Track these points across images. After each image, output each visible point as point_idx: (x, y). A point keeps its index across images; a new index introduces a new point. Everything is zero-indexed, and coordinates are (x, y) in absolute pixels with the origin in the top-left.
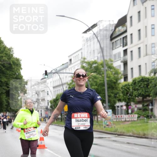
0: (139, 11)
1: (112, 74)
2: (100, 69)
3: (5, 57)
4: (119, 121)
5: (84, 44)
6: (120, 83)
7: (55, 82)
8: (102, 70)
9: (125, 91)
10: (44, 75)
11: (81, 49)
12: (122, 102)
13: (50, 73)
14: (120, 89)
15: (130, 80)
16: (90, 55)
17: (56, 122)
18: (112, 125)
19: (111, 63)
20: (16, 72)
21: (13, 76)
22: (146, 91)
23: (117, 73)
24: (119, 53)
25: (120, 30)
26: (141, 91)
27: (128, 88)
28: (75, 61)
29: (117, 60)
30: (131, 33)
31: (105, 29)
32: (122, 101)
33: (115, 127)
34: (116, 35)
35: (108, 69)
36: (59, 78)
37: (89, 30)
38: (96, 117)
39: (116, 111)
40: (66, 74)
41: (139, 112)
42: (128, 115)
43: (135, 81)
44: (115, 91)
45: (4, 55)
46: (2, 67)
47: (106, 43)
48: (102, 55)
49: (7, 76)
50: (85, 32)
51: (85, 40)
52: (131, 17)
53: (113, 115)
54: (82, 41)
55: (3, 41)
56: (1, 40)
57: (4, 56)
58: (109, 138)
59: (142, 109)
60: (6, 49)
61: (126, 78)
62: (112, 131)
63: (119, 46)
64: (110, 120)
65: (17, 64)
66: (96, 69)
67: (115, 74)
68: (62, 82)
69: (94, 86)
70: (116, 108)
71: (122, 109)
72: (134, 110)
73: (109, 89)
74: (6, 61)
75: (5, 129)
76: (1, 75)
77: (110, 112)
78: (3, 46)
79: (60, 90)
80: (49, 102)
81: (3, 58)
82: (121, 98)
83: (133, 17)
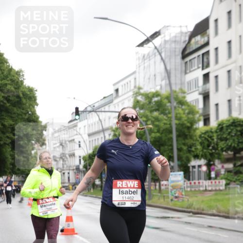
0: (228, 10)
1: (184, 114)
2: (165, 105)
3: (11, 85)
4: (195, 190)
5: (139, 64)
6: (196, 129)
7: (91, 127)
8: (168, 106)
9: (205, 142)
10: (74, 114)
11: (134, 73)
12: (200, 159)
13: (83, 112)
14: (197, 139)
15: (213, 124)
16: (149, 82)
17: (92, 191)
18: (184, 196)
19: (183, 95)
20: (29, 110)
21: (24, 116)
22: (239, 142)
23: (192, 112)
24: (197, 80)
25: (197, 42)
27: (211, 137)
28: (123, 93)
29: (192, 91)
30: (216, 47)
31: (174, 40)
32: (200, 157)
34: (191, 50)
35: (177, 106)
36: (97, 119)
37: (147, 41)
38: (158, 184)
39: (191, 174)
40: (109, 114)
41: (228, 176)
42: (210, 181)
43: (222, 125)
44: (189, 142)
45: (9, 82)
46: (5, 102)
47: (175, 62)
48: (168, 82)
49: (13, 116)
50: (141, 45)
51: (141, 57)
52: (216, 21)
53: (185, 181)
54: (136, 59)
55: (7, 59)
56: (4, 58)
57: (9, 84)
58: (178, 218)
59: (234, 171)
60: (12, 73)
61: (207, 121)
62: (183, 208)
63: (196, 67)
64: (181, 189)
65: (30, 96)
66: (158, 106)
67: (189, 113)
68: (102, 127)
69: (155, 133)
70: (191, 170)
71: (200, 171)
72: (220, 172)
73: (180, 139)
74: (11, 91)
75: (10, 203)
76: (3, 115)
77: (181, 176)
78: (7, 68)
79: (100, 139)
80: (81, 158)
81: (7, 87)
82: (198, 152)
83: (219, 21)
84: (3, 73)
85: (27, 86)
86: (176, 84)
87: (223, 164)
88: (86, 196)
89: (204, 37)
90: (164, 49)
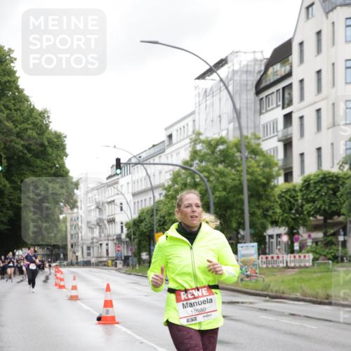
0: (318, 30)
1: (258, 166)
2: (233, 154)
3: (32, 129)
4: (273, 267)
5: (199, 102)
6: (275, 186)
7: (136, 184)
8: (237, 157)
9: (285, 203)
10: (115, 167)
11: (193, 113)
12: (280, 227)
13: (126, 164)
14: (275, 199)
15: (297, 180)
16: (213, 125)
17: (137, 268)
18: (258, 275)
19: (258, 142)
20: (56, 162)
21: (49, 170)
22: (331, 204)
23: (269, 164)
24: (275, 122)
25: (276, 72)
26: (321, 202)
27: (293, 197)
28: (182, 138)
29: (269, 136)
30: (300, 78)
31: (245, 69)
32: (279, 224)
34: (268, 83)
35: (249, 156)
36: (145, 174)
37: (210, 71)
39: (268, 244)
40: (160, 167)
41: (317, 249)
42: (292, 255)
43: (309, 181)
44: (263, 203)
45: (31, 126)
46: (25, 151)
47: (247, 100)
48: (237, 125)
49: (36, 170)
50: (202, 76)
51: (202, 93)
52: (301, 44)
53: (259, 255)
54: (196, 96)
55: (28, 96)
56: (24, 95)
57: (30, 129)
58: (251, 303)
59: (324, 242)
60: (34, 114)
61: (288, 176)
62: (257, 290)
63: (274, 106)
64: (254, 265)
65: (57, 145)
66: (223, 156)
67: (264, 166)
68: (151, 183)
69: (219, 191)
70: (267, 240)
71: (280, 242)
72: (306, 243)
73: (252, 199)
74: (34, 138)
76: (23, 170)
77: (254, 248)
78: (27, 108)
79: (148, 201)
80: (124, 225)
81: (28, 133)
82: (277, 217)
83: (305, 44)
84: (22, 115)
85: (53, 130)
86: (247, 127)
87: (309, 233)
88: (130, 274)
89: (285, 66)
90: (232, 81)
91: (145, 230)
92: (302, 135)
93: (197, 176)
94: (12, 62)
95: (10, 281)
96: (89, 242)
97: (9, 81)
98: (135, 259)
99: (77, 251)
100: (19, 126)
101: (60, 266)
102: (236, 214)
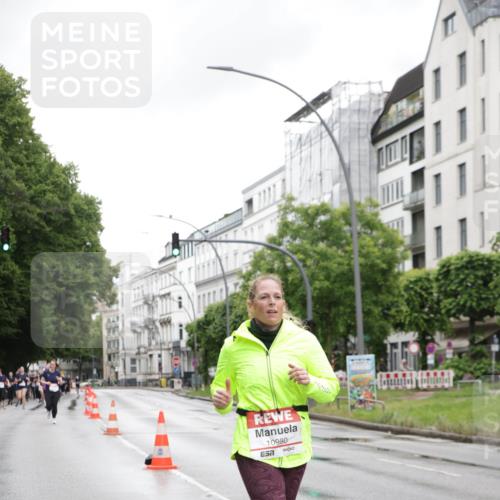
0: (461, 52)
1: (376, 245)
2: (340, 229)
3: (53, 192)
4: (397, 389)
5: (291, 153)
6: (399, 274)
7: (201, 270)
8: (345, 232)
9: (415, 298)
10: (171, 246)
11: (282, 169)
12: (407, 332)
13: (187, 241)
14: (399, 292)
15: (432, 264)
16: (310, 187)
17: (203, 389)
20: (86, 238)
21: (77, 250)
22: (480, 299)
23: (391, 242)
24: (400, 183)
25: (401, 111)
26: (465, 296)
27: (426, 290)
28: (262, 207)
29: (391, 203)
30: (436, 121)
31: (357, 107)
32: (406, 328)
33: (384, 408)
34: (390, 127)
35: (363, 230)
36: (213, 255)
37: (306, 110)
39: (389, 359)
40: (235, 246)
41: (460, 363)
42: (425, 372)
43: (448, 266)
44: (386, 298)
45: (50, 187)
46: (43, 223)
47: (359, 150)
48: (345, 186)
50: (296, 117)
51: (295, 141)
52: (437, 71)
53: (377, 372)
54: (286, 145)
55: (46, 145)
56: (41, 143)
57: (50, 191)
58: (366, 440)
59: (470, 354)
60: (55, 171)
61: (419, 259)
62: (373, 421)
63: (399, 159)
64: (370, 386)
65: (88, 213)
66: (327, 230)
67: (384, 245)
68: (222, 269)
69: (320, 280)
70: (389, 351)
71: (406, 353)
72: (445, 355)
73: (367, 292)
74: (55, 204)
77: (370, 362)
78: (46, 161)
79: (218, 294)
80: (183, 328)
81: (46, 197)
82: (402, 318)
83: (442, 72)
84: (38, 171)
85: (82, 194)
86: (360, 190)
87: (449, 340)
88: (192, 398)
89: (413, 103)
90: (338, 125)
91: (214, 336)
92: (438, 200)
93: (289, 259)
94: (24, 96)
95: (20, 407)
96: (134, 352)
97: (19, 124)
98: (200, 377)
99: (117, 365)
100: (34, 187)
101: (93, 386)
102: (345, 313)
